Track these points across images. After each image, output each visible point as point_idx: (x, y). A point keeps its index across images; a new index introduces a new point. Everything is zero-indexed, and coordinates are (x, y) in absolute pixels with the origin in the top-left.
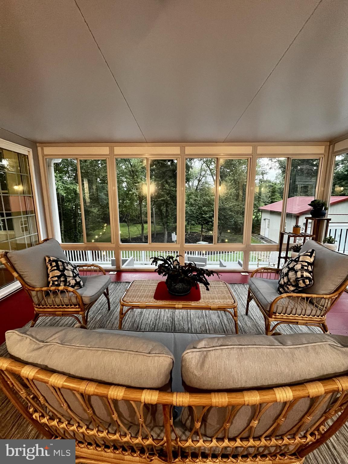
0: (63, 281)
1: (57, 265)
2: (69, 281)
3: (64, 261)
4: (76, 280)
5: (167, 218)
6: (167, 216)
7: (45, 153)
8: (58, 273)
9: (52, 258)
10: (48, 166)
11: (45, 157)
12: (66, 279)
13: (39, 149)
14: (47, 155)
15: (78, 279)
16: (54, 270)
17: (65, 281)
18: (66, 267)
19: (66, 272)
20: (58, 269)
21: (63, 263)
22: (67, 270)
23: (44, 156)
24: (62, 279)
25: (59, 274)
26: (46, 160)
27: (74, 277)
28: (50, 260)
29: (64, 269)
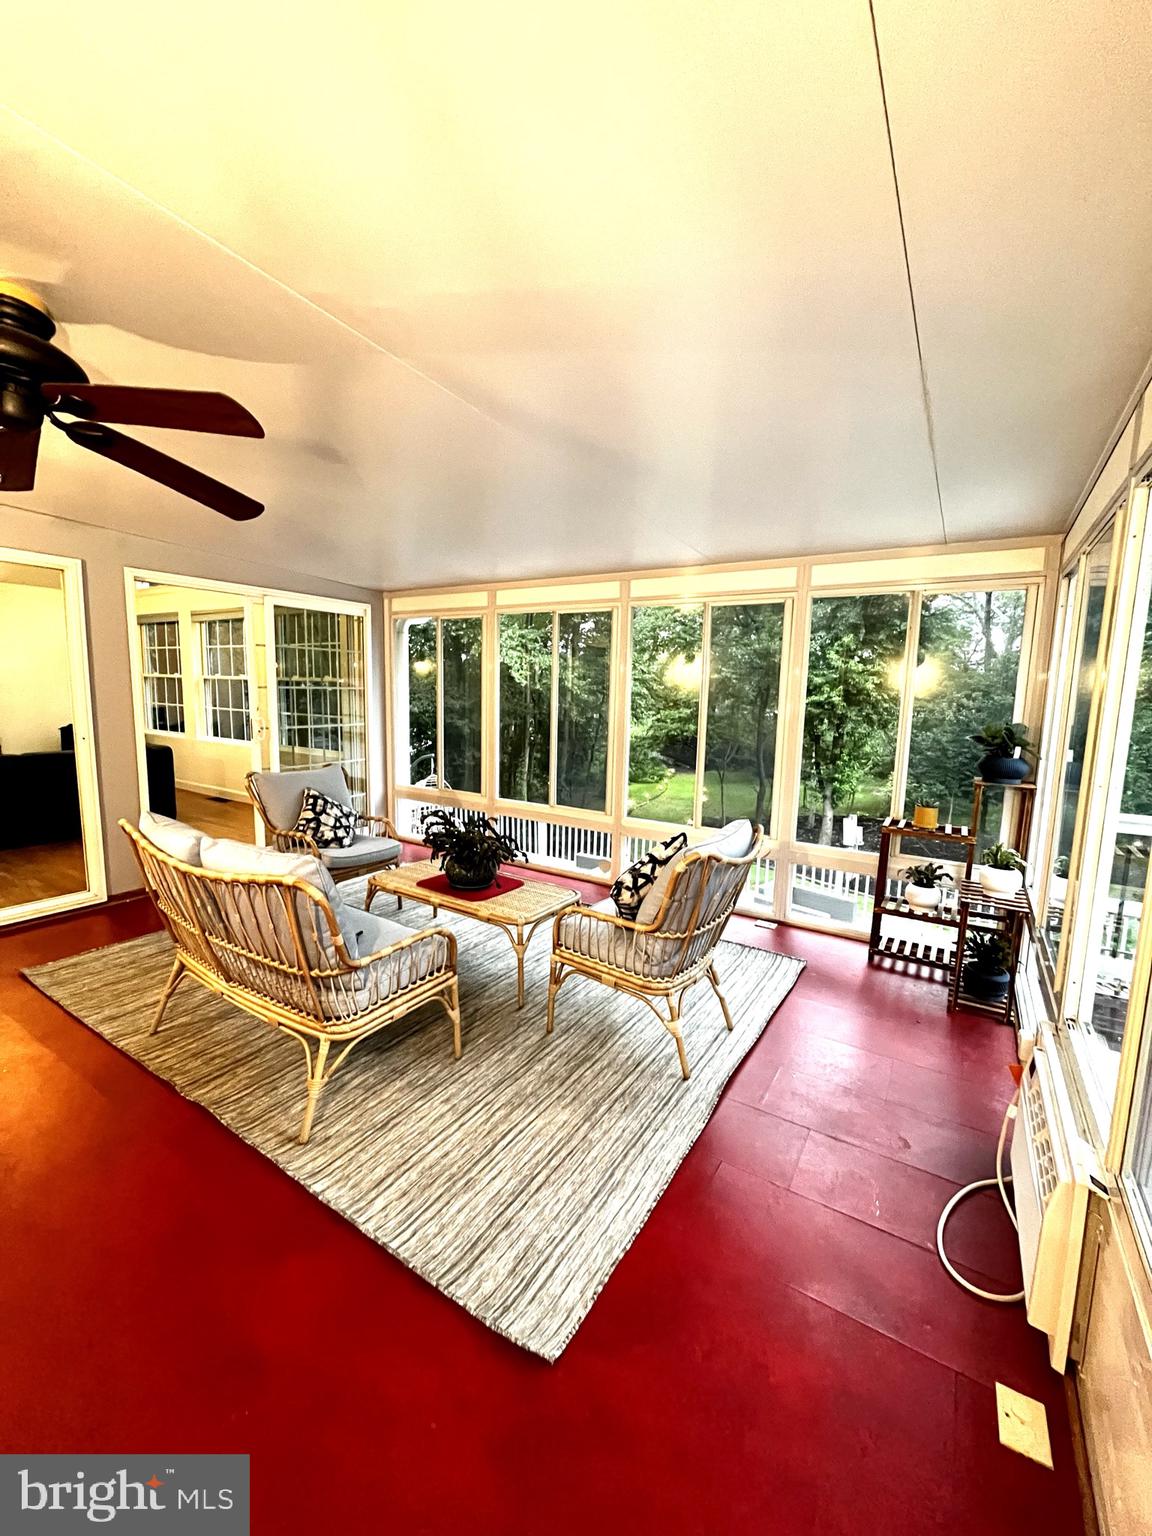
0: (313, 829)
1: (314, 805)
2: (323, 832)
3: (330, 800)
4: (335, 833)
5: (834, 763)
6: (834, 759)
7: (394, 609)
8: (310, 815)
9: (312, 793)
10: (398, 633)
11: (393, 617)
12: (318, 826)
13: (386, 602)
14: (396, 613)
15: (341, 833)
16: (308, 810)
17: (316, 830)
18: (328, 811)
19: (323, 818)
20: (313, 810)
21: (326, 802)
22: (328, 814)
23: (392, 613)
24: (312, 825)
25: (310, 817)
26: (395, 624)
27: (335, 828)
28: (308, 794)
29: (324, 811)
